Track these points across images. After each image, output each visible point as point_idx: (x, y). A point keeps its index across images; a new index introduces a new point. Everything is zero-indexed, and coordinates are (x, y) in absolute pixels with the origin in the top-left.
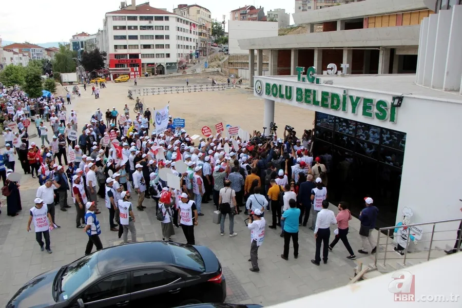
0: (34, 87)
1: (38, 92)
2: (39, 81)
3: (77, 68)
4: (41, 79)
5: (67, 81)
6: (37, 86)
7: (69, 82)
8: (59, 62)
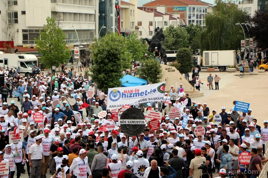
0: (106, 72)
1: (112, 81)
2: (115, 62)
3: (243, 42)
4: (119, 59)
5: (215, 64)
6: (112, 71)
7: (219, 67)
8: (209, 30)
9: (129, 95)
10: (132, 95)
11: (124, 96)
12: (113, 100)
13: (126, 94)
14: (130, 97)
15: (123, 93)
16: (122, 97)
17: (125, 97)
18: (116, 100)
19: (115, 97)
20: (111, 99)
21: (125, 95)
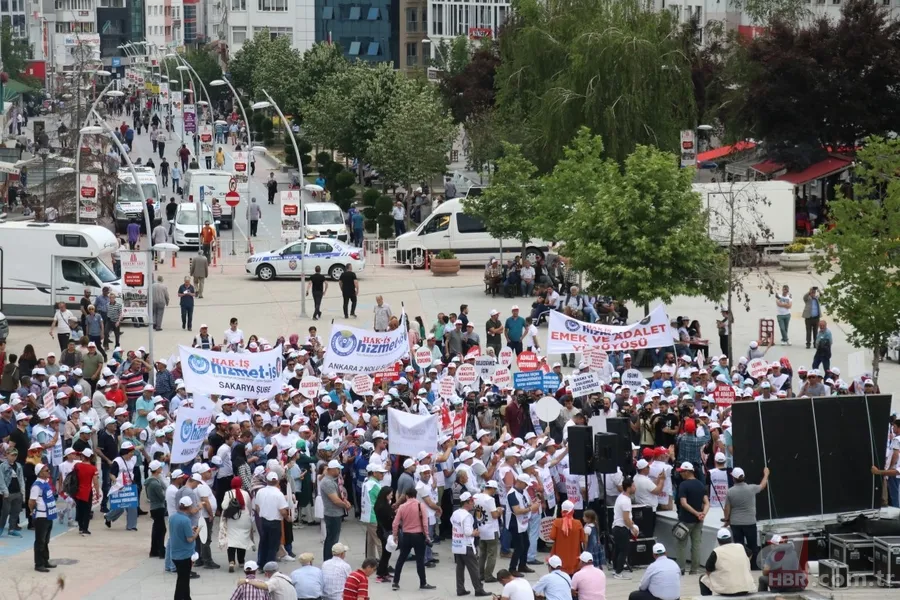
9: (372, 348)
10: (377, 349)
11: (361, 348)
12: (339, 353)
13: (367, 345)
14: (373, 351)
15: (360, 342)
16: (358, 350)
17: (363, 351)
18: (346, 354)
19: (344, 346)
20: (335, 350)
21: (364, 346)
